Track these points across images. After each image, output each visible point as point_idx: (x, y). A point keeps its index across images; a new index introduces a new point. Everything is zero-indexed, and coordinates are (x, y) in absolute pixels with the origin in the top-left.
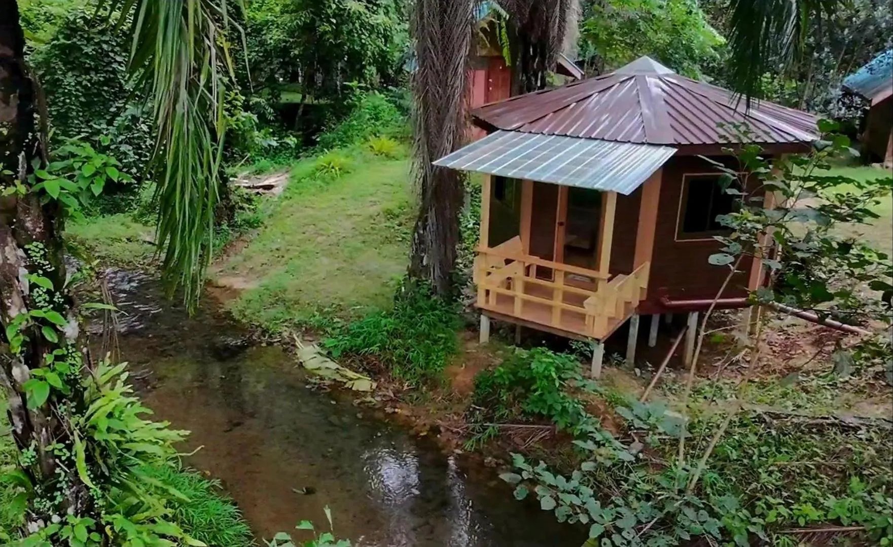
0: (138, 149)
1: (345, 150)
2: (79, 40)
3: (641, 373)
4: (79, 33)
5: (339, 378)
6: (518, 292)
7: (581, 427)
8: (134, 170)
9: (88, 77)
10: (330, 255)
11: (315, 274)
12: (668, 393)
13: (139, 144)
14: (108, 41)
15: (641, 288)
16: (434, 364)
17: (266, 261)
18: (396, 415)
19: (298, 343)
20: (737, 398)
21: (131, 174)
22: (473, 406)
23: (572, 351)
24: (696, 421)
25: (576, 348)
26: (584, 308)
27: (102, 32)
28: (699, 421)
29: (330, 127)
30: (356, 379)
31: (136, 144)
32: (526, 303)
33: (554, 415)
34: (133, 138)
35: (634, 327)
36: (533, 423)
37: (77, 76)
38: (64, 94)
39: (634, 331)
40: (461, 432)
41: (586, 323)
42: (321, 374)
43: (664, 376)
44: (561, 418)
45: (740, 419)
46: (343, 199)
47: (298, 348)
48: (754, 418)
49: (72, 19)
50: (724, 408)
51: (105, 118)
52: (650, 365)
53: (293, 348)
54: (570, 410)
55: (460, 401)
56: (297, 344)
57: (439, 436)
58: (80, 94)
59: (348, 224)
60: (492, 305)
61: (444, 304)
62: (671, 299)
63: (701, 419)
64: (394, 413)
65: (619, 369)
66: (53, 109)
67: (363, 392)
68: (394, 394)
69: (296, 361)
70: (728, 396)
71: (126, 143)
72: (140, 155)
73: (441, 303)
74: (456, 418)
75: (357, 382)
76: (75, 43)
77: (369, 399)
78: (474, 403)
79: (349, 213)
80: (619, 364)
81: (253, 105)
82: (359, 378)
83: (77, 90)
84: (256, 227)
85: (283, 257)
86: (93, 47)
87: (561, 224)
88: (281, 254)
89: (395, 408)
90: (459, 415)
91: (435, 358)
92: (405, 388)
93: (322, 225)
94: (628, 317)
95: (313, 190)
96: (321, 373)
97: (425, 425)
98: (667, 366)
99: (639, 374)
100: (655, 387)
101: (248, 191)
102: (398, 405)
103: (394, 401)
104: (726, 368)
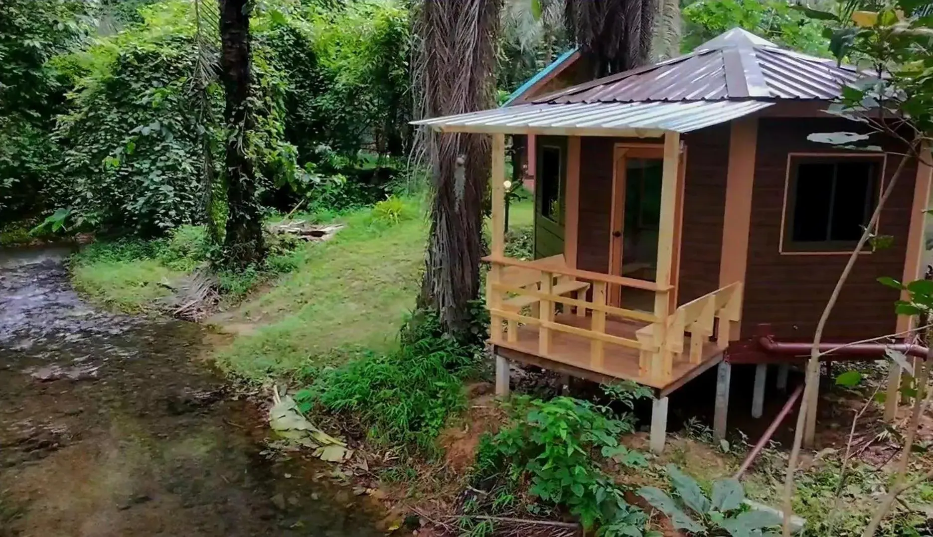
0: (181, 191)
1: (412, 200)
2: (128, 76)
3: (731, 447)
4: (130, 69)
5: (307, 443)
6: (545, 320)
7: (616, 528)
8: (173, 213)
9: (135, 115)
10: (358, 299)
11: (331, 319)
12: (774, 481)
13: (183, 186)
14: (159, 78)
15: (731, 321)
16: (427, 425)
17: (285, 308)
18: (365, 499)
19: (276, 398)
20: (887, 491)
21: (170, 217)
22: (470, 487)
23: (605, 400)
24: (817, 526)
25: (610, 395)
26: (636, 339)
27: (156, 68)
28: (823, 528)
29: (401, 177)
30: (328, 445)
31: (180, 186)
32: (555, 335)
33: (574, 506)
34: (177, 179)
35: (723, 380)
36: (551, 518)
37: (123, 113)
38: (106, 131)
39: (723, 387)
40: (446, 526)
41: (641, 365)
42: (287, 437)
43: (767, 453)
44: (586, 512)
45: (897, 526)
46: (395, 244)
47: (274, 403)
48: (923, 526)
49: (122, 54)
50: (867, 507)
51: (150, 159)
52: (744, 436)
53: (268, 403)
54: (599, 498)
55: (452, 481)
56: (274, 398)
57: (415, 532)
58: (124, 132)
59: (393, 270)
60: (511, 341)
61: (456, 345)
62: (777, 340)
63: (825, 523)
64: (364, 494)
65: (696, 441)
66: (93, 147)
67: (333, 462)
68: (370, 466)
69: (264, 419)
70: (873, 489)
71: (169, 183)
72: (183, 198)
73: (453, 343)
74: (444, 505)
75: (327, 450)
76: (123, 79)
77: (338, 472)
78: (471, 484)
79: (397, 258)
80: (698, 433)
81: (320, 154)
82: (332, 444)
83: (122, 127)
84: (288, 271)
85: (306, 302)
86: (143, 83)
87: (617, 235)
88: (304, 298)
89: (368, 487)
90: (449, 501)
91: (428, 416)
92: (386, 458)
93: (360, 270)
94: (713, 363)
95: (365, 236)
96: (287, 435)
97: (400, 515)
98: (772, 438)
99: (727, 449)
100: (750, 470)
101: (294, 236)
102: (372, 485)
103: (367, 477)
104: (867, 449)
